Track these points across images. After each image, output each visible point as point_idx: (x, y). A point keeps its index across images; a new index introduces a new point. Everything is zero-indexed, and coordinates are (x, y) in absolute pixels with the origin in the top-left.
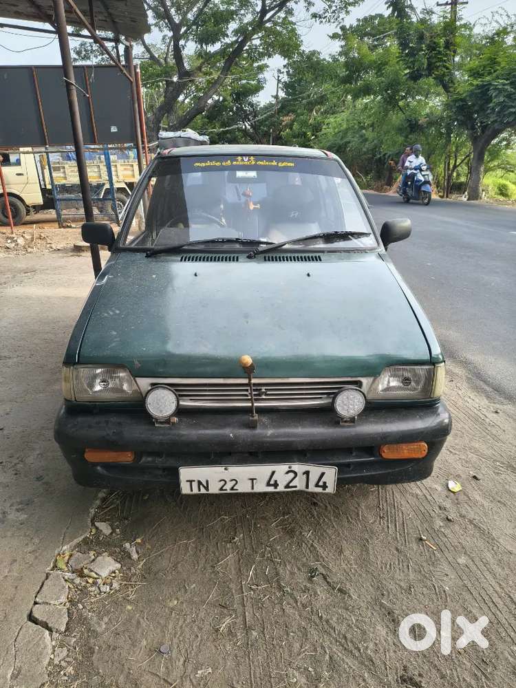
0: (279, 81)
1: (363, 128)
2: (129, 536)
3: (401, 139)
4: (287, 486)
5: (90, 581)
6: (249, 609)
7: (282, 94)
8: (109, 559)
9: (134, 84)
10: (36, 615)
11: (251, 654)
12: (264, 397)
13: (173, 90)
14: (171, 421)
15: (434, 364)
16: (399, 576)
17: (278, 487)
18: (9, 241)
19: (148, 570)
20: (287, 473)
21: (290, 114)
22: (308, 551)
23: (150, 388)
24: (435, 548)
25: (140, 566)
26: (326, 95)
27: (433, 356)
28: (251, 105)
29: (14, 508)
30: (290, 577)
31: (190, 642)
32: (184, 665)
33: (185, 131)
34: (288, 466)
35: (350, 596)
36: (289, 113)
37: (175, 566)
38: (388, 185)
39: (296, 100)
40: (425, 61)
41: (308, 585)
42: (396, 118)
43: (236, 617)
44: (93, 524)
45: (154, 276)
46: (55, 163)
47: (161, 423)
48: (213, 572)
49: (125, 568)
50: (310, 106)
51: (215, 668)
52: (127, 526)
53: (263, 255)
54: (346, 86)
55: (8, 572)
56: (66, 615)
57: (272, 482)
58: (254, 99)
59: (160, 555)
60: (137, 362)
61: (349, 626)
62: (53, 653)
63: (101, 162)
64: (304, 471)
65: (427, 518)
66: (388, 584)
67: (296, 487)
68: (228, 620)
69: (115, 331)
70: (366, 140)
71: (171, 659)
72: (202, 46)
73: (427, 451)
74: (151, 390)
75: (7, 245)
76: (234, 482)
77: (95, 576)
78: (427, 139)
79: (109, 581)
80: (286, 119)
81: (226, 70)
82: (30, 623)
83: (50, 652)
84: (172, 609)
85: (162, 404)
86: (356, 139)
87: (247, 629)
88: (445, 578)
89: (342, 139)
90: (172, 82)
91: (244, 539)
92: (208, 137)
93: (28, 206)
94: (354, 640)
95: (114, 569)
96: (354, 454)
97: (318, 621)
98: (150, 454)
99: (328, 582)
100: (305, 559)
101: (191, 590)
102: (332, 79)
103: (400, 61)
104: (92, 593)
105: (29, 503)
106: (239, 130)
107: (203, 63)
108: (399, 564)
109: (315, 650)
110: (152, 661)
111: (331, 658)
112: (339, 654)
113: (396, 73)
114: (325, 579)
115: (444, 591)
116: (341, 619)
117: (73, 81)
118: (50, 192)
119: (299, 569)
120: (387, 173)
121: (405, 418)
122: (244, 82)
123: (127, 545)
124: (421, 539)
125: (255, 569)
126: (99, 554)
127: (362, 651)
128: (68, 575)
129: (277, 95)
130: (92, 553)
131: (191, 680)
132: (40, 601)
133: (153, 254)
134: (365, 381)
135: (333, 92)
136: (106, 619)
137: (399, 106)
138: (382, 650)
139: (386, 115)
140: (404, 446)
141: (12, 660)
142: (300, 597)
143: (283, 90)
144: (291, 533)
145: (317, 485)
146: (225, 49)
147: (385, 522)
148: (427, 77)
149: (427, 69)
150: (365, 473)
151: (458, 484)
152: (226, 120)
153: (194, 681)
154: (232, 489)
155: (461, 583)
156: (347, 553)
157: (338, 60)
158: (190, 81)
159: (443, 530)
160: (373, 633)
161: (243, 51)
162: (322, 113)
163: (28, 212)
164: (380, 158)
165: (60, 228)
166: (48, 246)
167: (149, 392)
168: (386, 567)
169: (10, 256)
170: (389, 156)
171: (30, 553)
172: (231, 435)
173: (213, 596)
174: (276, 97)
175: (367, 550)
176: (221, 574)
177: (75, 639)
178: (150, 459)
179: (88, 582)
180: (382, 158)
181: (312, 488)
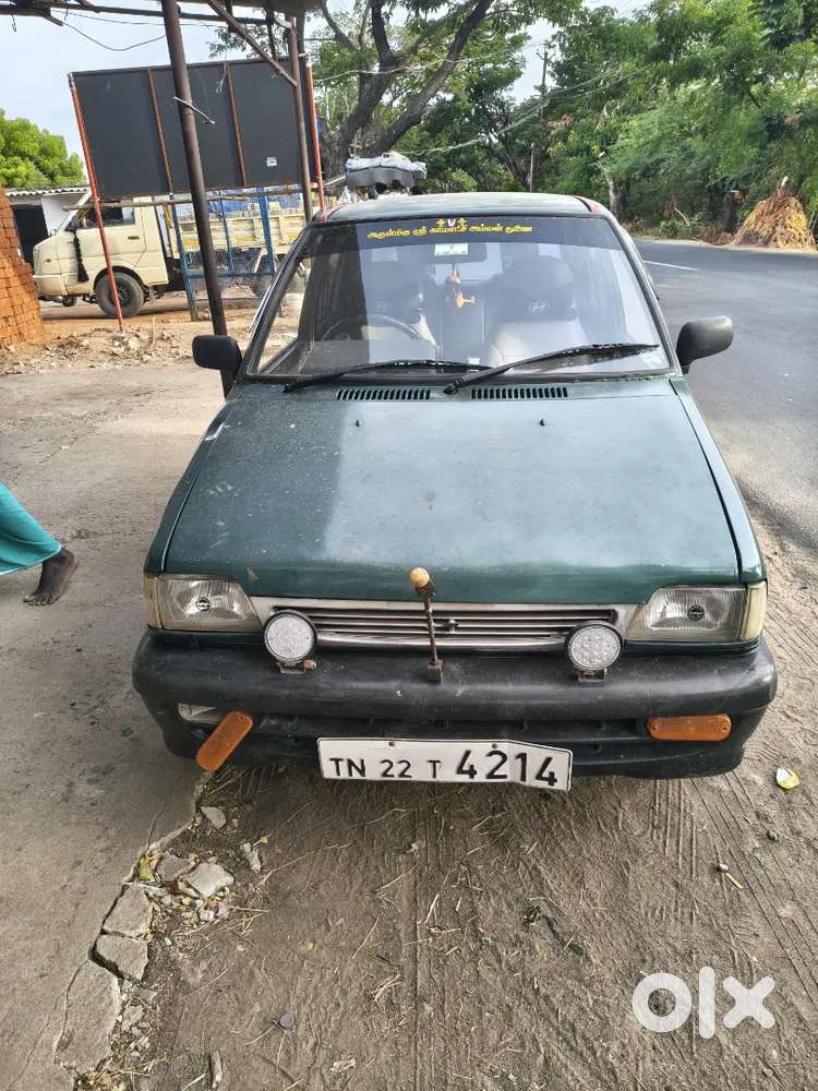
0: (547, 61)
1: (689, 134)
2: (250, 832)
3: (753, 152)
4: (491, 775)
5: (186, 901)
6: (423, 965)
7: (551, 83)
8: (217, 869)
9: (299, 90)
10: (102, 951)
11: (420, 1042)
12: (453, 632)
13: (372, 89)
14: (306, 666)
15: (745, 585)
16: (674, 930)
17: (475, 776)
18: (117, 343)
19: (274, 888)
20: (490, 754)
21: (565, 116)
22: (527, 876)
23: (272, 613)
24: (740, 886)
25: (262, 882)
26: (625, 81)
27: (744, 569)
28: (501, 105)
29: (85, 778)
30: (493, 918)
31: (326, 1013)
32: (313, 1050)
33: (388, 156)
34: (491, 744)
35: (588, 959)
36: (563, 113)
37: (316, 887)
38: (728, 232)
39: (574, 92)
40: (801, 13)
41: (522, 934)
42: (745, 117)
43: (402, 979)
44: (198, 810)
45: (293, 426)
46: (184, 219)
47: (291, 668)
48: (374, 900)
49: (239, 884)
50: (598, 103)
51: (361, 1060)
52: (249, 814)
53: (471, 387)
54: (659, 65)
55: (68, 881)
56: (145, 955)
57: (466, 768)
58: (504, 94)
59: (294, 867)
60: (251, 573)
61: (582, 1009)
62: (121, 1013)
63: (255, 215)
64: (518, 752)
65: (732, 832)
66: (654, 944)
67: (505, 777)
68: (388, 983)
69: (223, 520)
70: (692, 156)
71: (295, 1037)
72: (417, 14)
73: (729, 729)
74: (274, 616)
75: (115, 350)
76: (405, 765)
77: (195, 895)
78: (800, 149)
79: (213, 904)
80: (558, 126)
81: (456, 50)
82: (91, 963)
83: (117, 1011)
84: (304, 957)
85: (290, 639)
86: (675, 155)
87: (418, 1000)
88: (753, 941)
89: (651, 155)
90: (370, 76)
91: (426, 849)
92: (424, 164)
93: (146, 287)
94: (588, 1035)
95: (223, 884)
96: (603, 729)
97: (531, 997)
98: (273, 716)
99: (554, 931)
100: (520, 891)
101: (337, 927)
102: (634, 55)
103: (754, 14)
104: (187, 922)
105: (107, 771)
106: (480, 146)
107: (419, 41)
108: (676, 910)
109: (522, 1045)
110: (267, 1039)
111: (546, 1061)
112: (561, 1056)
113: (748, 37)
114: (550, 925)
115: (749, 964)
116: (570, 996)
117: (189, 102)
118: (178, 263)
119: (509, 905)
120: (727, 211)
121: (691, 672)
122: (490, 66)
123: (247, 847)
124: (719, 869)
125: (440, 900)
126: (203, 858)
127: (598, 1054)
128: (154, 891)
129: (543, 85)
130: (193, 856)
131: (322, 1076)
132: (111, 930)
133: (295, 387)
134: (623, 611)
135: (638, 76)
136: (204, 965)
137: (750, 94)
138: (632, 1056)
139: (727, 111)
140: (689, 720)
141: (61, 1018)
142: (507, 952)
143: (553, 75)
144: (502, 844)
145: (539, 777)
146: (455, 15)
147: (661, 836)
148: (803, 39)
149: (803, 26)
150: (623, 760)
151: (794, 775)
152: (458, 131)
153: (326, 1077)
154: (402, 775)
155: (779, 952)
156: (591, 884)
157: (648, 19)
158: (398, 72)
159: (758, 855)
160: (620, 1026)
161: (485, 15)
162: (618, 113)
163: (147, 295)
164: (716, 184)
165: (193, 321)
166: (173, 351)
167: (271, 619)
168: (653, 914)
169: (117, 366)
170: (731, 183)
171: (101, 851)
172: (398, 692)
173: (370, 938)
174: (542, 88)
175: (625, 881)
176: (385, 906)
177: (155, 994)
178: (273, 722)
179: (181, 903)
180: (720, 186)
181: (531, 781)
